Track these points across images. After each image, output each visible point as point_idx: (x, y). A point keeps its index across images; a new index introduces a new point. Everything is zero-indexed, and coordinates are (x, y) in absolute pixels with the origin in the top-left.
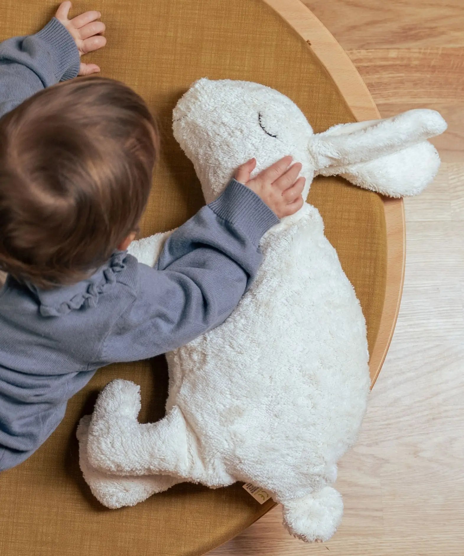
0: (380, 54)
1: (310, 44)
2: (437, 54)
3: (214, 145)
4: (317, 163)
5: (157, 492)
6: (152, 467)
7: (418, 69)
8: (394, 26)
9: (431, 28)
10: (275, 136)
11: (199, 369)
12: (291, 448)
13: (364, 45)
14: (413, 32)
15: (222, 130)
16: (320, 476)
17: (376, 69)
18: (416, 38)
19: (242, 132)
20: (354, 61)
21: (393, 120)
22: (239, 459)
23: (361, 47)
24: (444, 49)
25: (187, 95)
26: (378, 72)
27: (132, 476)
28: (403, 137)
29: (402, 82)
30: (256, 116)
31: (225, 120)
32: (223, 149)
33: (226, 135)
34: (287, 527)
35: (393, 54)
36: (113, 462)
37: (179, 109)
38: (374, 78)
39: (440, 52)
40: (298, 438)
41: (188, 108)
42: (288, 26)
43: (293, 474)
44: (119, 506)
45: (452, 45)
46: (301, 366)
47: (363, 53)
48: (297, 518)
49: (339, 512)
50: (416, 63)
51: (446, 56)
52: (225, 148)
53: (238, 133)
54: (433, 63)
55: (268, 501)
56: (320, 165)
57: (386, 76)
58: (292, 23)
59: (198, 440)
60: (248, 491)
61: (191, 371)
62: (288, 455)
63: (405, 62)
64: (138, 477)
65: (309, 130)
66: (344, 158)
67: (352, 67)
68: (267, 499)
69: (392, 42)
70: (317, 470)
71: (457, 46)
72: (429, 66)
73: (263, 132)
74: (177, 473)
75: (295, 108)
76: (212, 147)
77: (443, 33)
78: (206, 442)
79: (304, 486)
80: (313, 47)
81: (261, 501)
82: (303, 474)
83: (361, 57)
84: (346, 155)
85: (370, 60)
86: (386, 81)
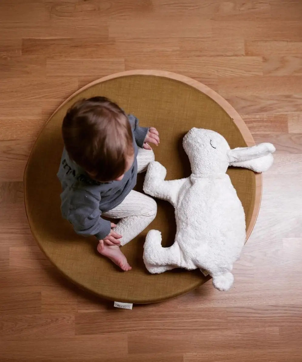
0: (253, 116)
1: (233, 120)
2: (273, 117)
3: (194, 149)
4: (230, 159)
5: (168, 270)
6: (168, 263)
7: (266, 122)
8: (258, 107)
9: (271, 108)
10: (215, 148)
11: (185, 228)
12: (216, 258)
13: (248, 113)
14: (265, 109)
15: (197, 145)
16: (226, 268)
17: (251, 122)
18: (266, 111)
19: (204, 145)
20: (243, 119)
21: (257, 146)
22: (198, 261)
23: (247, 114)
24: (275, 115)
25: (188, 133)
26: (252, 123)
27: (161, 266)
28: (260, 152)
29: (261, 126)
30: (210, 141)
31: (199, 141)
32: (197, 151)
33: (198, 146)
34: (213, 284)
35: (258, 117)
36: (155, 262)
37: (185, 137)
38: (251, 125)
39: (274, 116)
40: (219, 255)
41: (188, 137)
42: (226, 113)
43: (217, 267)
44: (154, 273)
45: (278, 114)
46: (220, 230)
47: (247, 116)
48: (217, 282)
49: (232, 282)
50: (265, 120)
51: (275, 117)
52: (197, 150)
53: (202, 146)
54: (271, 120)
55: (208, 276)
56: (231, 160)
57: (255, 124)
58: (228, 112)
59: (184, 253)
60: (201, 271)
61: (182, 228)
62: (215, 260)
63: (262, 119)
64: (163, 266)
65: (228, 147)
66: (240, 158)
67: (243, 121)
68: (207, 275)
69: (257, 113)
70: (225, 266)
71: (280, 114)
72: (270, 121)
73: (211, 146)
74: (177, 265)
75: (224, 140)
76: (194, 150)
77: (275, 109)
78: (186, 254)
79: (220, 271)
80: (234, 121)
81: (206, 275)
82: (220, 267)
83: (246, 118)
84: (241, 157)
85: (250, 119)
86: (255, 126)
